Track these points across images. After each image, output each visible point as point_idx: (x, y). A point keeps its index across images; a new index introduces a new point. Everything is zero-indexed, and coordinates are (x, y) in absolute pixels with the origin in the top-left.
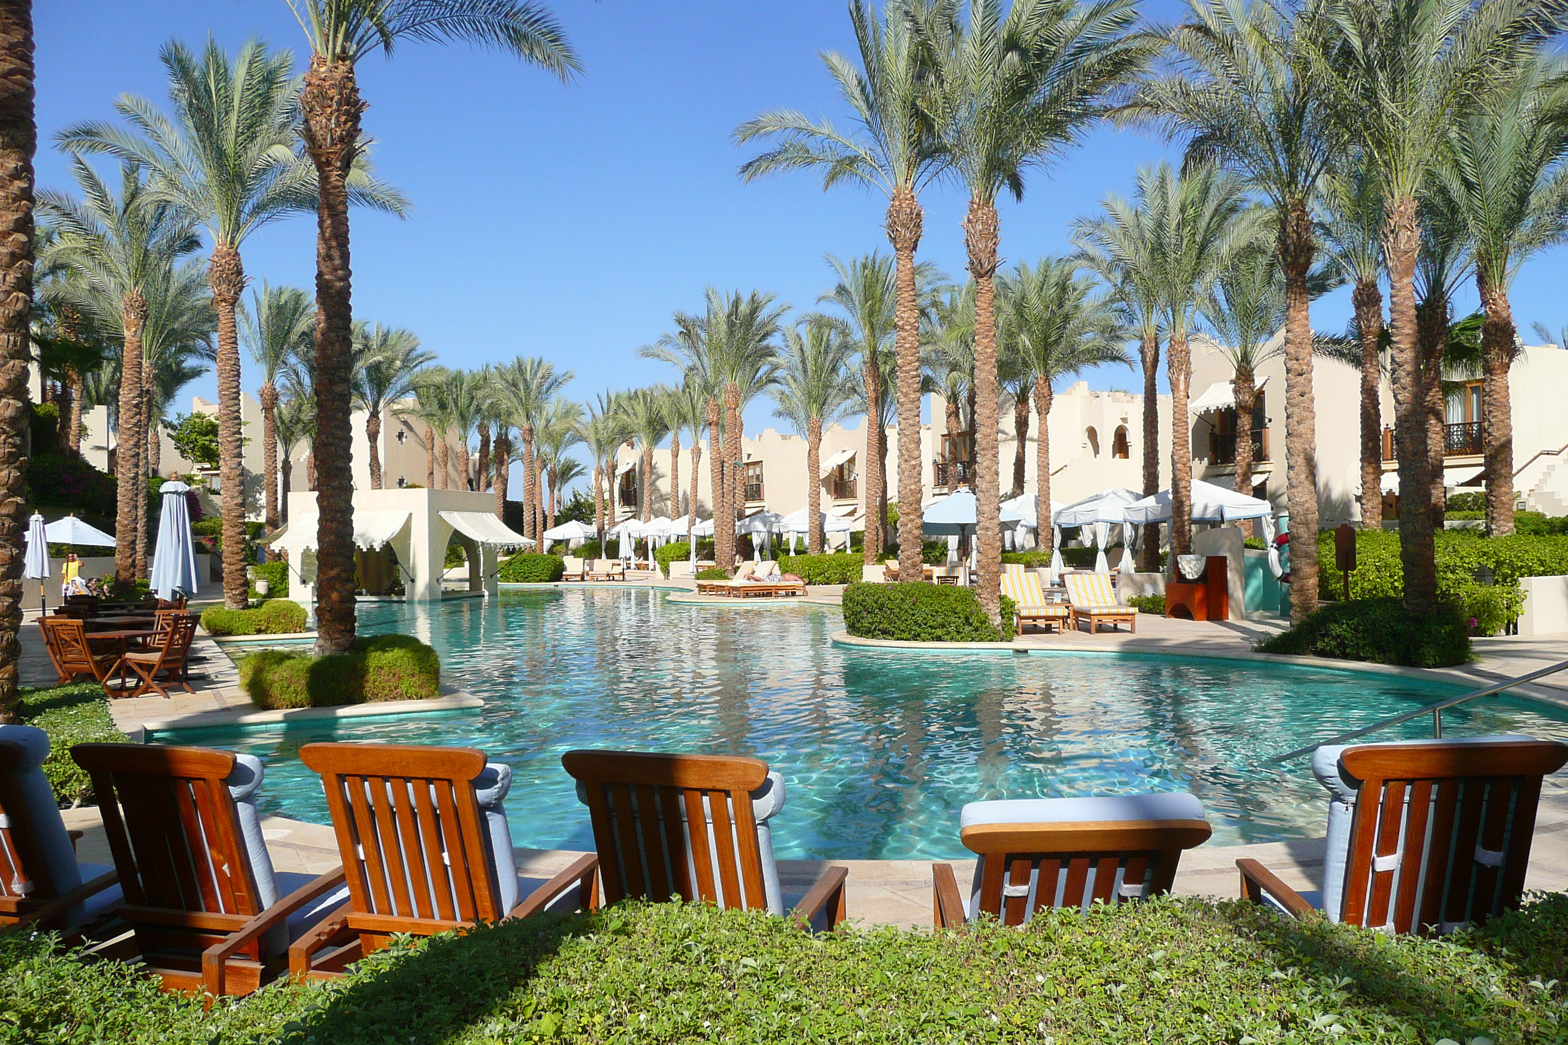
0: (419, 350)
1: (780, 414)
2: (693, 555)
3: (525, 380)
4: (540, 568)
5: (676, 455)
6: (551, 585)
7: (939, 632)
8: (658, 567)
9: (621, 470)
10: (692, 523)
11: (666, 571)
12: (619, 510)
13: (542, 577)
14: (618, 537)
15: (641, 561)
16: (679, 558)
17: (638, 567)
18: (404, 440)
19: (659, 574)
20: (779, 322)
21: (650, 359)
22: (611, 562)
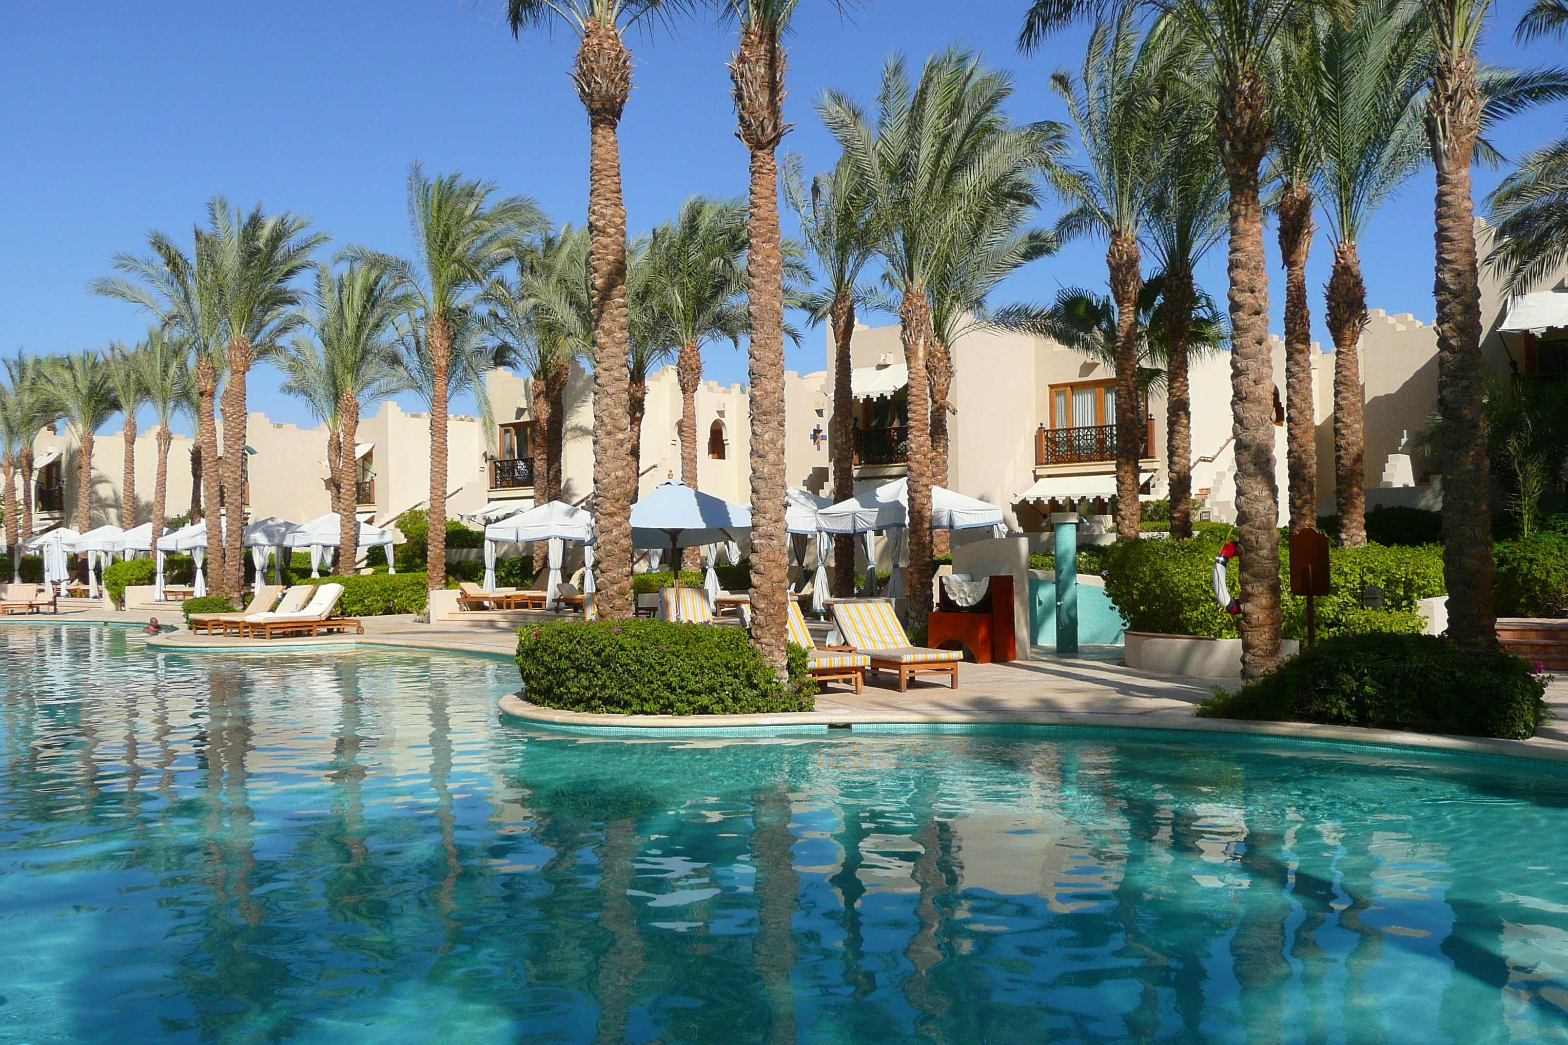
1: (289, 389)
2: (159, 578)
5: (130, 441)
8: (106, 593)
9: (40, 462)
10: (157, 534)
11: (119, 600)
12: (39, 518)
14: (41, 552)
15: (76, 584)
16: (139, 582)
17: (72, 593)
19: (107, 603)
20: (311, 256)
21: (109, 299)
22: (33, 587)
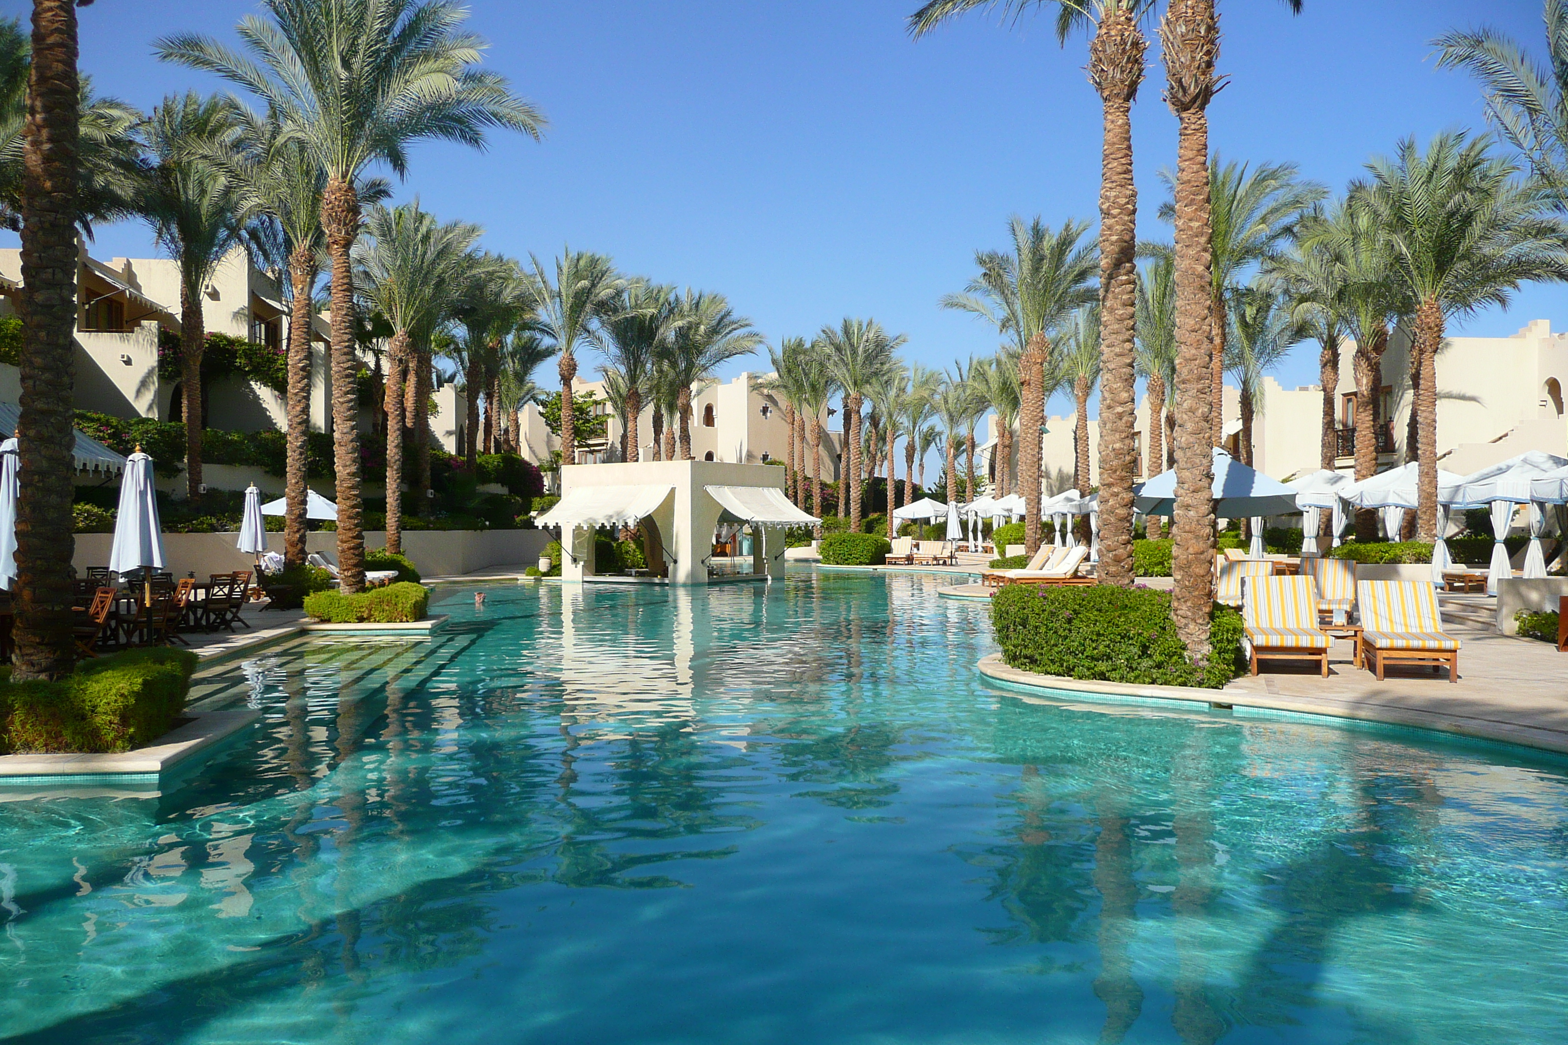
0: (735, 316)
3: (852, 345)
4: (860, 548)
6: (871, 568)
7: (1102, 666)
8: (996, 550)
13: (862, 559)
18: (768, 414)
21: (954, 311)
22: (941, 543)
